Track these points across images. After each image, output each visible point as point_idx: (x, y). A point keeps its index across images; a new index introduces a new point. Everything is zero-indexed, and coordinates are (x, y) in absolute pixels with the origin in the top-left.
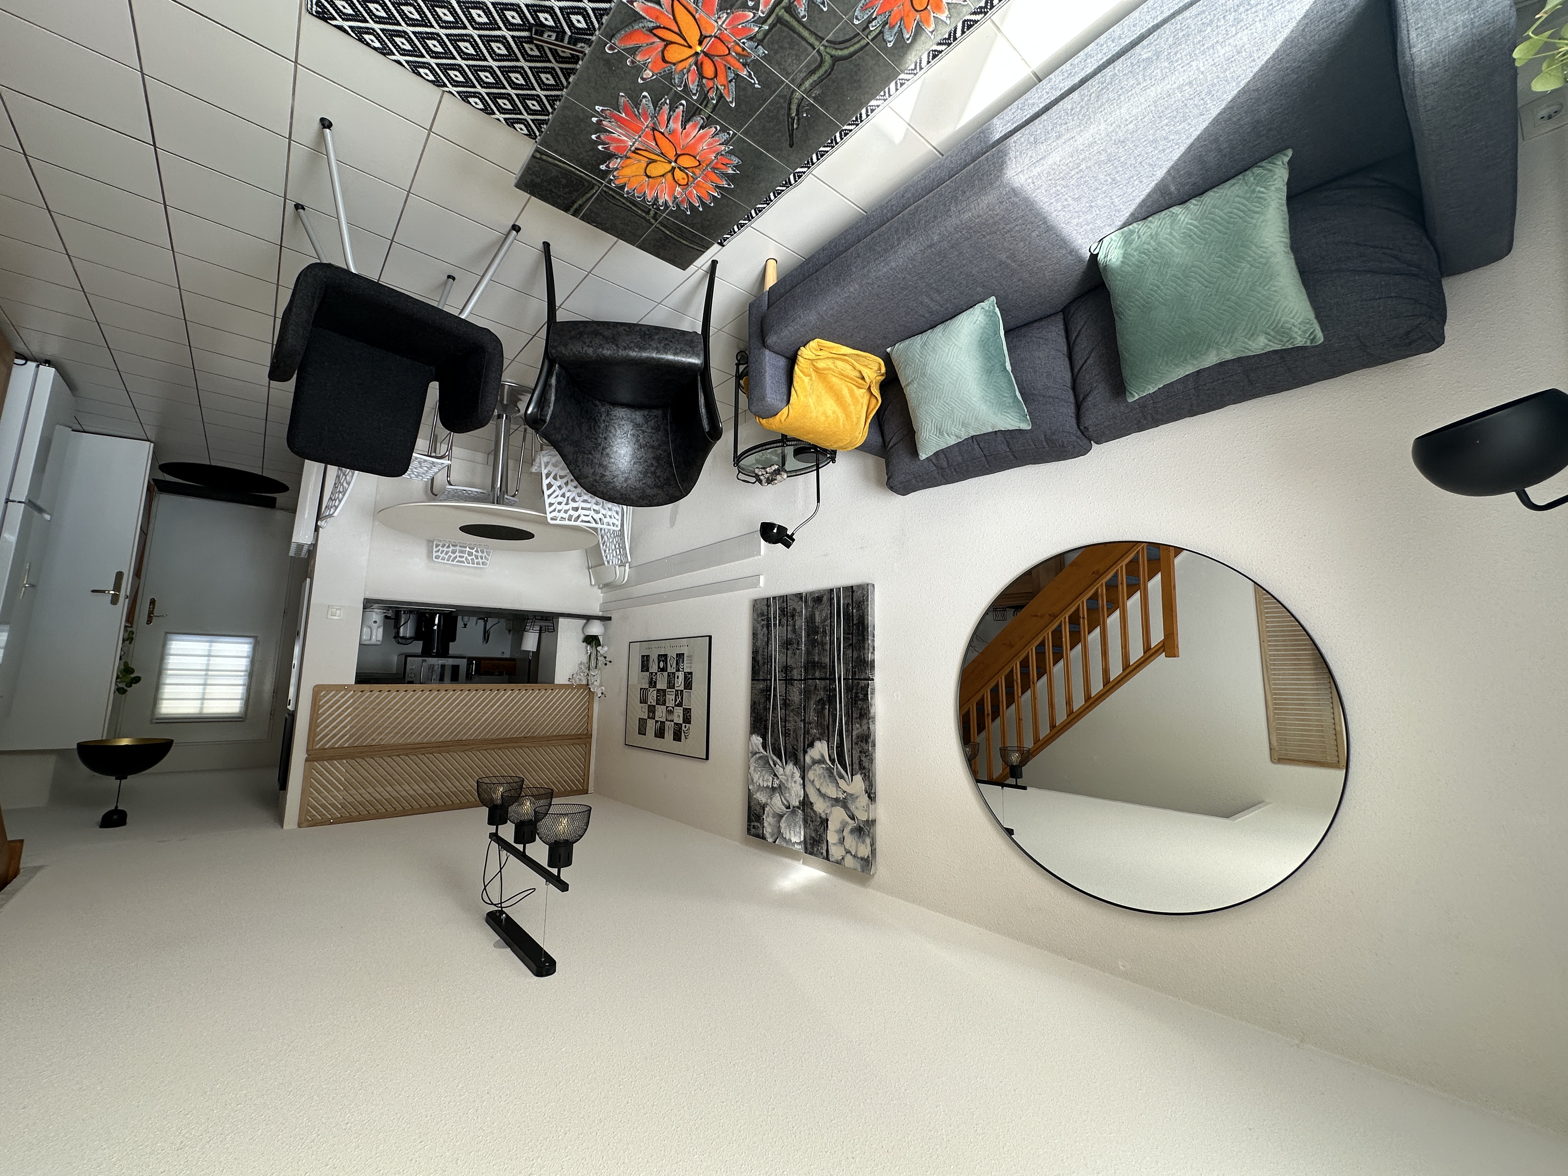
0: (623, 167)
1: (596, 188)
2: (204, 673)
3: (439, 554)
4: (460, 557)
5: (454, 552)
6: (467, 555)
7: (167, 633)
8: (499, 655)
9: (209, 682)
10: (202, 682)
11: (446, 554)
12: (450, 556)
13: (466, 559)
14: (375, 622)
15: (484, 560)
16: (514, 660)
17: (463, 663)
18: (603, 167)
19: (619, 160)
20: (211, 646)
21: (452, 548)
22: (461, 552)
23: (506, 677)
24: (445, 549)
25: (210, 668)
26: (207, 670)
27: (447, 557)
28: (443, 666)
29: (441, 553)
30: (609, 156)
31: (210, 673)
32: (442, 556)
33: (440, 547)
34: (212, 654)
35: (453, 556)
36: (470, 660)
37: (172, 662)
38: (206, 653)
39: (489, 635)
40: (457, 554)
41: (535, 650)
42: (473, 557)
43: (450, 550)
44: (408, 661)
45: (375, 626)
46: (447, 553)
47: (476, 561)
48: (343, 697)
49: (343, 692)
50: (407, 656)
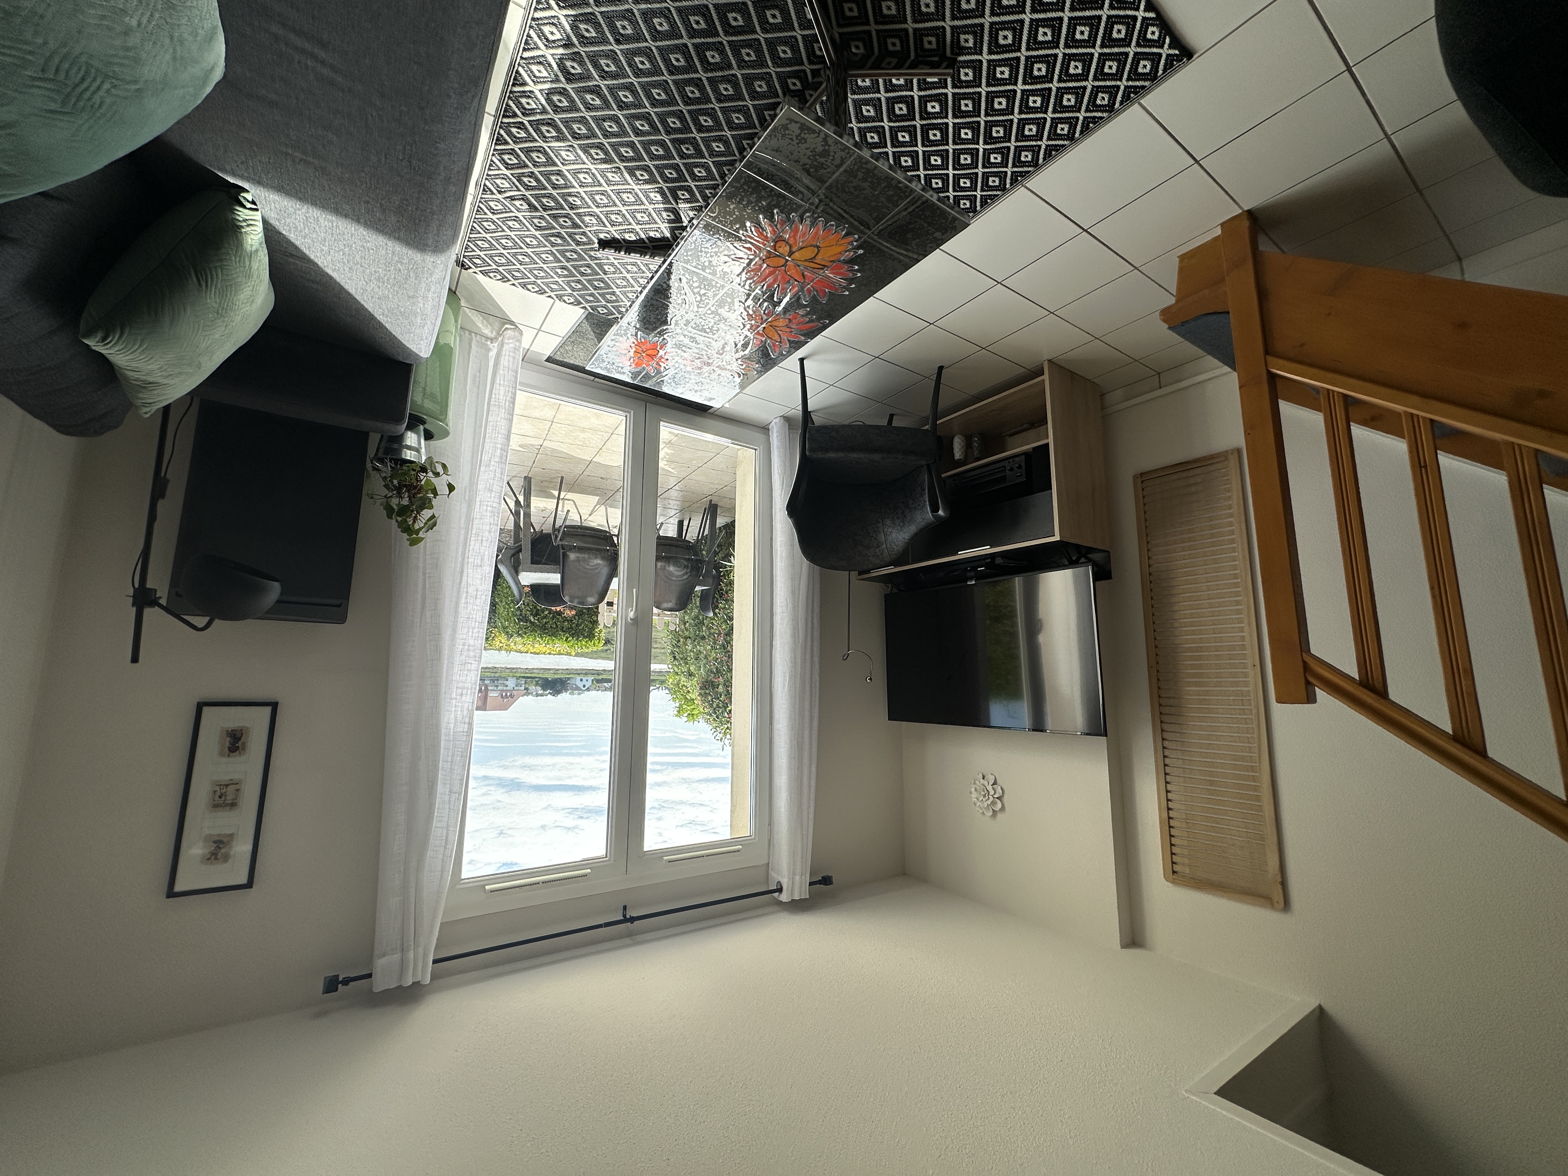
0: (840, 253)
1: (876, 233)
18: (861, 252)
19: (842, 259)
30: (851, 261)
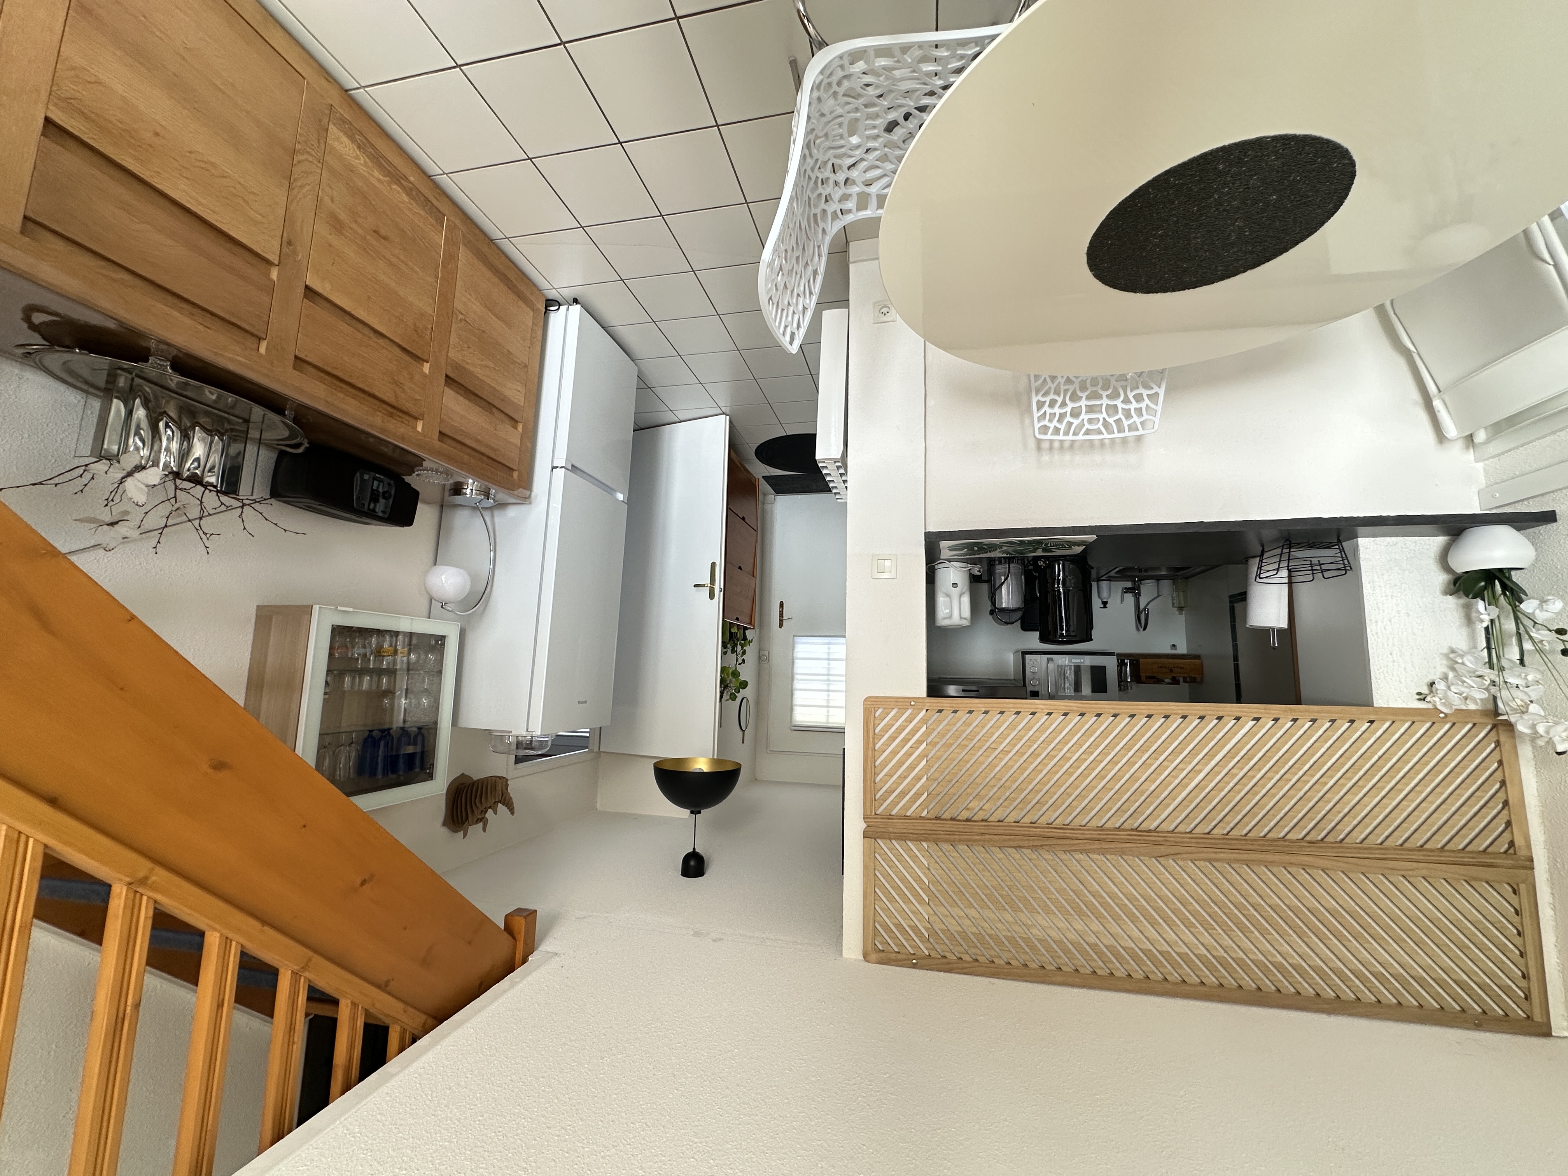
2: (826, 678)
3: (1046, 422)
4: (1090, 421)
5: (1075, 414)
6: (1105, 415)
7: (794, 636)
8: (1168, 651)
9: (831, 688)
10: (825, 688)
11: (1060, 421)
12: (1070, 424)
13: (1106, 424)
14: (955, 585)
15: (1146, 416)
16: (1198, 657)
17: (1111, 663)
20: (829, 649)
21: (1070, 405)
22: (1090, 409)
23: (1184, 687)
24: (1057, 410)
25: (831, 673)
26: (828, 675)
27: (1062, 427)
28: (1077, 669)
29: (1050, 421)
31: (831, 678)
32: (1052, 426)
33: (1046, 408)
34: (831, 657)
35: (1076, 422)
36: (1121, 659)
37: (800, 667)
38: (826, 656)
39: (1147, 616)
40: (1084, 416)
41: (1284, 624)
42: (1120, 415)
43: (1068, 409)
44: (1027, 661)
45: (955, 592)
46: (1062, 416)
47: (1126, 423)
48: (909, 720)
49: (909, 711)
50: (1024, 653)
